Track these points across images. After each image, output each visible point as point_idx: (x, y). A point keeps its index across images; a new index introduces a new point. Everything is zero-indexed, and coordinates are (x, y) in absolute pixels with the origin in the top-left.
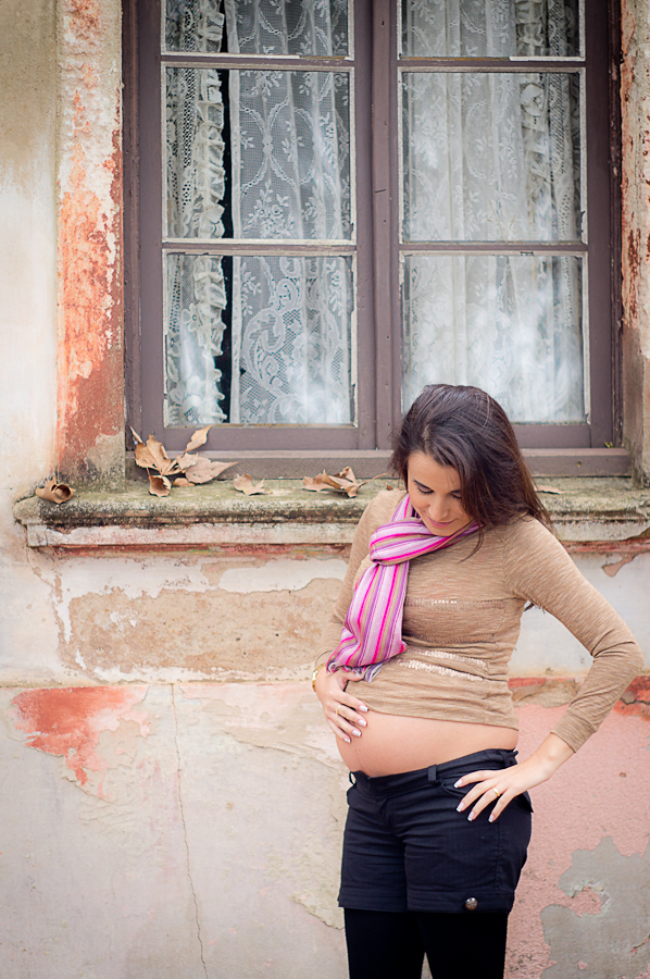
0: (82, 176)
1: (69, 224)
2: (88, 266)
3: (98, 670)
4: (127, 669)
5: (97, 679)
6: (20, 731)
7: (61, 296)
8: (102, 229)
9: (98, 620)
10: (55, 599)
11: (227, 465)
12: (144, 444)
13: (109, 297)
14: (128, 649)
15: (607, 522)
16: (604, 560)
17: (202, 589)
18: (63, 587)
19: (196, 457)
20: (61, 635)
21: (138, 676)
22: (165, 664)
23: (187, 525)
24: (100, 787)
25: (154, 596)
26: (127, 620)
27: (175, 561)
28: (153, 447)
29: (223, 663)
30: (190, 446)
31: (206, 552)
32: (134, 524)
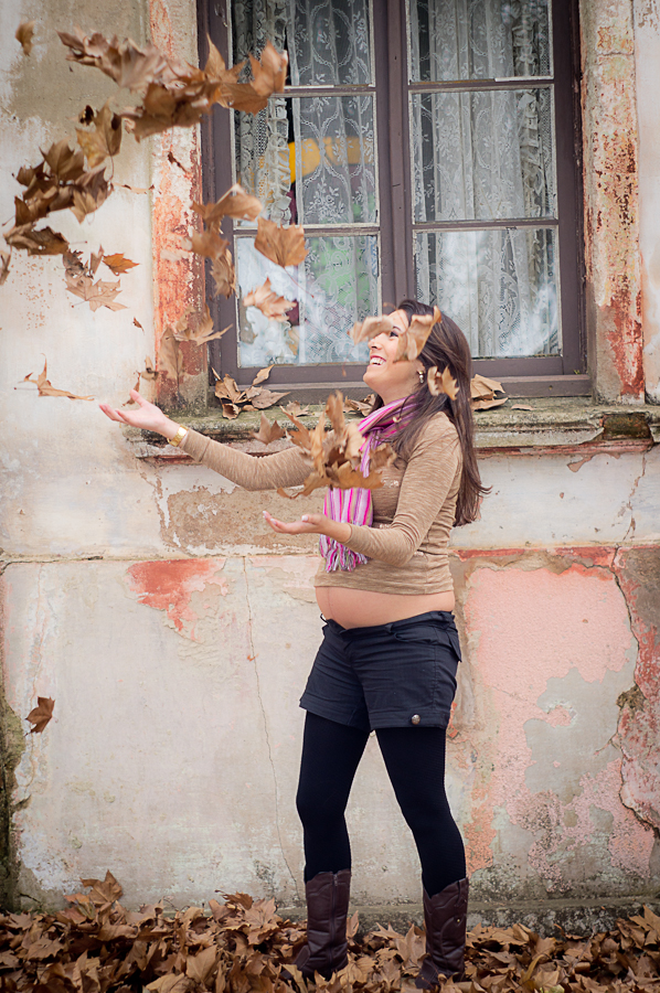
0: (169, 185)
1: (160, 221)
3: (189, 547)
4: (211, 547)
5: (189, 554)
6: (133, 593)
7: (155, 273)
8: (185, 223)
10: (157, 496)
11: (283, 394)
12: (221, 381)
13: (191, 274)
14: (211, 531)
15: (566, 431)
16: (568, 460)
18: (163, 487)
19: (260, 389)
20: (162, 522)
21: (220, 551)
22: (239, 542)
24: (193, 632)
25: (230, 492)
26: (210, 510)
28: (228, 382)
29: (282, 541)
30: (256, 381)
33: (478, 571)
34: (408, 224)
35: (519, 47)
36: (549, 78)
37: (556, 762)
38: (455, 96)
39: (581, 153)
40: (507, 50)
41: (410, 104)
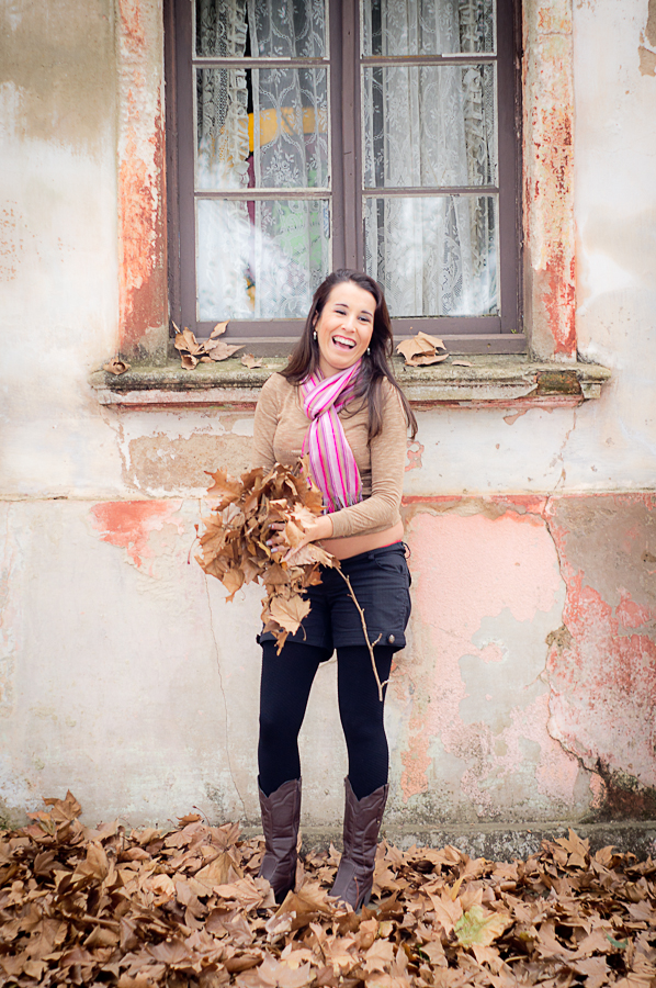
0: (134, 148)
1: (126, 181)
2: (139, 211)
3: (149, 489)
4: (169, 489)
5: (148, 495)
6: (97, 530)
7: (120, 231)
8: (148, 185)
9: (149, 455)
10: (119, 440)
11: (238, 348)
12: (181, 333)
13: (154, 232)
14: (169, 474)
15: (502, 386)
16: (505, 413)
17: (220, 433)
18: (125, 432)
19: (217, 342)
20: (124, 465)
21: (177, 493)
22: (195, 485)
23: (206, 389)
24: (151, 568)
25: (187, 438)
26: (168, 455)
27: (201, 414)
28: (187, 335)
30: (213, 335)
31: (222, 408)
32: (170, 389)
33: (418, 516)
34: (359, 189)
35: (465, 26)
36: (492, 54)
37: (488, 696)
38: (404, 70)
39: (521, 126)
40: (454, 28)
41: (362, 77)
